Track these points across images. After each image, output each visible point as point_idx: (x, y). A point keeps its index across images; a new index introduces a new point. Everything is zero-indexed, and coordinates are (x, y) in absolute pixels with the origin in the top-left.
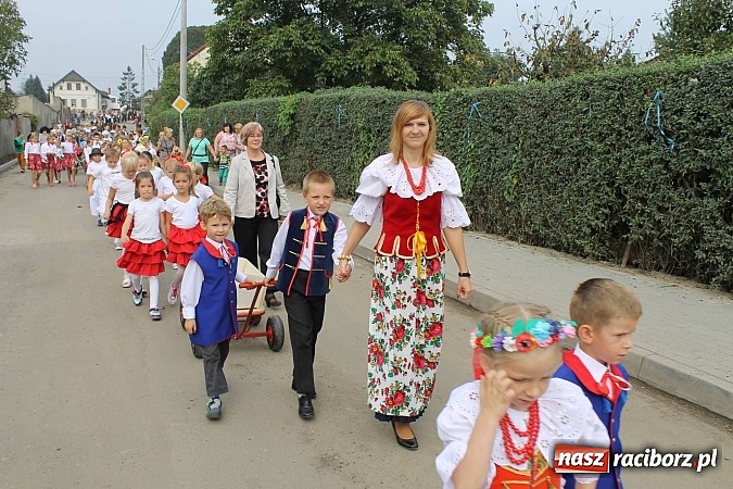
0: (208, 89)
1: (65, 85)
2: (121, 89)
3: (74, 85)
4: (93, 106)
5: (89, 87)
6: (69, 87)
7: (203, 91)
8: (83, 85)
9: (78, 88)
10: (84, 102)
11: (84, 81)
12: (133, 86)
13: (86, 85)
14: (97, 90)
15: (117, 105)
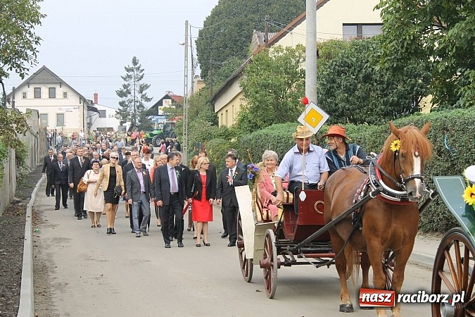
0: (350, 90)
1: (30, 91)
2: (121, 94)
3: (45, 91)
4: (74, 124)
5: (70, 94)
6: (37, 94)
7: (340, 95)
8: (60, 91)
9: (52, 95)
10: (60, 119)
11: (61, 83)
12: (143, 88)
13: (64, 89)
14: (81, 98)
15: (114, 123)
